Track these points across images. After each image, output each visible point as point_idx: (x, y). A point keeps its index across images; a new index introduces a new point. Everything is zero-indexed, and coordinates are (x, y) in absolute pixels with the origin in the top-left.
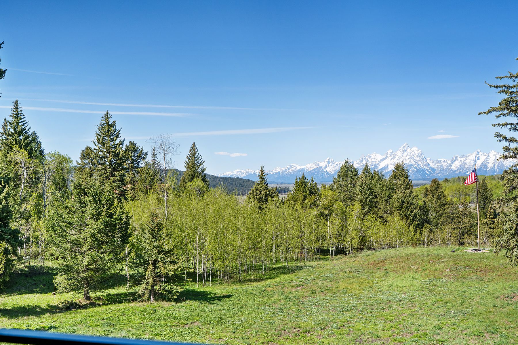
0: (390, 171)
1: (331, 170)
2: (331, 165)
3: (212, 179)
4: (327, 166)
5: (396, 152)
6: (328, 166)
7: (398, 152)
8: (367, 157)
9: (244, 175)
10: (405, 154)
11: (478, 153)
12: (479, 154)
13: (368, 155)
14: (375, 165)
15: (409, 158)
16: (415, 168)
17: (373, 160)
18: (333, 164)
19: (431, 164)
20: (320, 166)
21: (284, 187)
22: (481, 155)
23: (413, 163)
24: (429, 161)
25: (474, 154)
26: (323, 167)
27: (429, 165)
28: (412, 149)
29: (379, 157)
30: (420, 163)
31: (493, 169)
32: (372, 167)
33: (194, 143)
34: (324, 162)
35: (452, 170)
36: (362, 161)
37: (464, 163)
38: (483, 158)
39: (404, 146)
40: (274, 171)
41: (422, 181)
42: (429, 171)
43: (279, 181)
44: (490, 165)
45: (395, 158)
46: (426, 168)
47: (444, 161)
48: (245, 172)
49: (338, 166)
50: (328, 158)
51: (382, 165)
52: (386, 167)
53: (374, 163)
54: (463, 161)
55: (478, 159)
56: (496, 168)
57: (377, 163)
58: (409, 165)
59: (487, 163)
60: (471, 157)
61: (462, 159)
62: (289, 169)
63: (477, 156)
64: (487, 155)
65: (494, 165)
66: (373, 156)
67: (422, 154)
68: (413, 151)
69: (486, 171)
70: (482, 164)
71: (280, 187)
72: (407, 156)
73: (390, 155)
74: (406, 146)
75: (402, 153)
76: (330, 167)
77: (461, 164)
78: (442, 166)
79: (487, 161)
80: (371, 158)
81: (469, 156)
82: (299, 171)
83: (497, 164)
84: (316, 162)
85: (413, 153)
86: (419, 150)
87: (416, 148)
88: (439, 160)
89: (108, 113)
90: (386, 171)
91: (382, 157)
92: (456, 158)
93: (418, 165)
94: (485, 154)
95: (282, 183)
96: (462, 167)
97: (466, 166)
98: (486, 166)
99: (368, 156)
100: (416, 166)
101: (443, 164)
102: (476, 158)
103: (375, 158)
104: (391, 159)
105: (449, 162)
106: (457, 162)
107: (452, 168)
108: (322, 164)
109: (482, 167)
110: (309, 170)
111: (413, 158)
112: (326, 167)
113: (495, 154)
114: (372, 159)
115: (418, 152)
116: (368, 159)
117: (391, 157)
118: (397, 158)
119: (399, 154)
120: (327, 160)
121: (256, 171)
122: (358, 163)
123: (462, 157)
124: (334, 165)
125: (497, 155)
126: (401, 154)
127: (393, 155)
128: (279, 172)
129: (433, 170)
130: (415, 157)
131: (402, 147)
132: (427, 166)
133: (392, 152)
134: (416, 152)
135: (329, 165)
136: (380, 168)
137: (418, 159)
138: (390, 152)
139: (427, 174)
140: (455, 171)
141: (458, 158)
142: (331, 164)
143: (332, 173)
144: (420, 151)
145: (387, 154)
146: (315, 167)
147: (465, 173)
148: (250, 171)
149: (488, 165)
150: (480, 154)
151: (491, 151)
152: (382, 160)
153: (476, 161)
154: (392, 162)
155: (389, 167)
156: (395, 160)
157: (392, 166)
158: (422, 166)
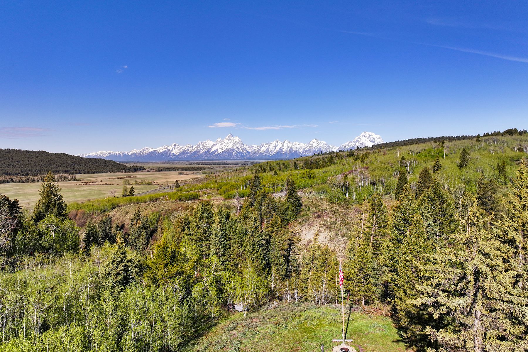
1: (177, 152)
3: (78, 160)
4: (174, 149)
5: (223, 140)
6: (175, 149)
7: (225, 140)
9: (106, 155)
10: (230, 141)
11: (277, 141)
13: (204, 141)
17: (207, 145)
18: (178, 147)
19: (247, 149)
20: (168, 149)
21: (140, 166)
23: (235, 148)
24: (245, 147)
25: (275, 142)
26: (171, 150)
27: (245, 149)
28: (235, 138)
29: (212, 143)
30: (240, 148)
31: (286, 152)
32: (207, 150)
34: (171, 146)
35: (261, 153)
36: (199, 146)
37: (269, 148)
38: (280, 145)
39: (229, 136)
40: (131, 152)
41: (241, 161)
42: (245, 154)
43: (136, 160)
44: (284, 150)
47: (256, 147)
48: (107, 153)
49: (182, 150)
50: (174, 143)
51: (213, 149)
52: (217, 151)
53: (208, 148)
54: (267, 147)
55: (277, 146)
56: (288, 152)
57: (210, 148)
58: (232, 149)
59: (283, 148)
60: (273, 145)
62: (144, 151)
63: (277, 144)
64: (282, 143)
65: (287, 150)
66: (207, 143)
67: (241, 141)
69: (282, 154)
70: (280, 149)
71: (136, 166)
74: (231, 136)
75: (228, 140)
76: (176, 150)
77: (266, 149)
78: (254, 150)
82: (152, 152)
83: (289, 149)
84: (165, 146)
85: (235, 141)
87: (237, 137)
88: (252, 146)
90: (217, 153)
91: (214, 143)
92: (263, 145)
95: (138, 162)
96: (267, 151)
97: (270, 150)
98: (282, 150)
100: (237, 150)
101: (255, 149)
103: (209, 144)
105: (259, 147)
106: (264, 148)
107: (261, 151)
108: (170, 148)
110: (160, 152)
111: (235, 144)
113: (288, 142)
116: (204, 144)
117: (220, 144)
118: (224, 144)
120: (173, 145)
121: (116, 153)
122: (196, 147)
123: (267, 144)
124: (179, 149)
127: (221, 142)
128: (136, 154)
129: (248, 153)
132: (244, 150)
133: (221, 140)
134: (237, 140)
136: (212, 151)
137: (238, 145)
139: (245, 156)
140: (263, 154)
141: (265, 145)
142: (176, 148)
143: (177, 155)
144: (240, 139)
145: (218, 141)
146: (164, 150)
147: (269, 155)
148: (111, 152)
149: (283, 150)
150: (278, 142)
151: (285, 140)
152: (214, 145)
153: (275, 147)
154: (221, 147)
155: (219, 150)
156: (223, 146)
157: (221, 150)
158: (241, 150)
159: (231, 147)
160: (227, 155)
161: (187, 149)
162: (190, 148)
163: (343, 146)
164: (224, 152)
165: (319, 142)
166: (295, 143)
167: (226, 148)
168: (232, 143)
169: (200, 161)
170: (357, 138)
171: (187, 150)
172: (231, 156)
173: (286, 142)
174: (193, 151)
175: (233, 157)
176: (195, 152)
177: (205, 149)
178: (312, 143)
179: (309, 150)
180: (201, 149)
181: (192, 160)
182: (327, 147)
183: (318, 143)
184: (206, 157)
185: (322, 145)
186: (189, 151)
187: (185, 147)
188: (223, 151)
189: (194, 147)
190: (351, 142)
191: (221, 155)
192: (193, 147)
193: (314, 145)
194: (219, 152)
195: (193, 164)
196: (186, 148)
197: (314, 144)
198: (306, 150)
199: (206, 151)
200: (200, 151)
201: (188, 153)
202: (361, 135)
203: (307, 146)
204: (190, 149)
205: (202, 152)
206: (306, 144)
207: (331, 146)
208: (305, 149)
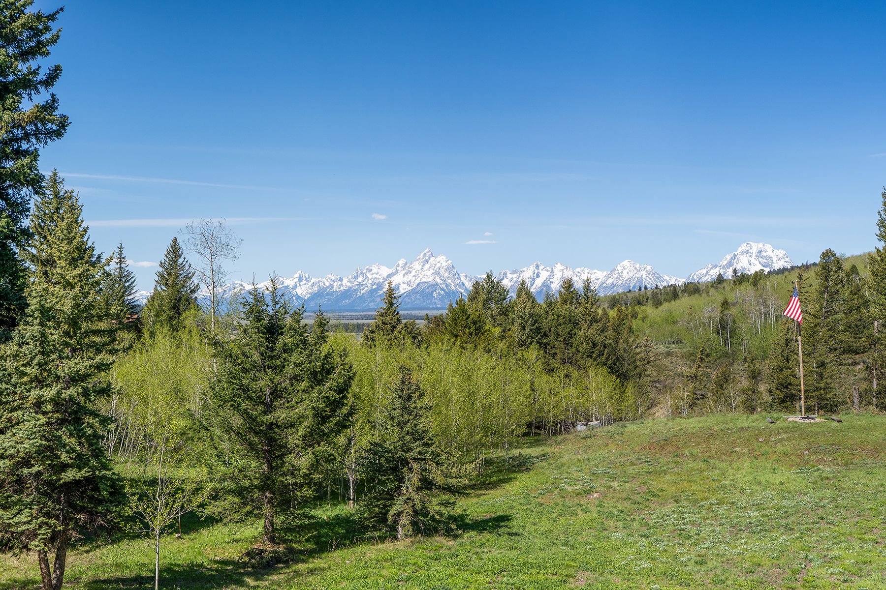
0: (403, 294)
1: (305, 292)
2: (305, 284)
4: (298, 285)
5: (411, 263)
6: (300, 285)
7: (416, 263)
8: (365, 271)
10: (427, 266)
11: (537, 267)
12: (538, 269)
13: (367, 267)
14: (378, 284)
15: (433, 273)
16: (442, 289)
17: (375, 276)
18: (308, 281)
19: (466, 283)
20: (285, 284)
22: (542, 270)
23: (439, 281)
24: (463, 279)
25: (532, 268)
26: (291, 286)
27: (463, 284)
28: (438, 259)
29: (385, 271)
30: (450, 281)
32: (374, 287)
33: (176, 239)
34: (291, 279)
36: (356, 278)
37: (517, 282)
38: (544, 275)
39: (425, 254)
44: (555, 286)
45: (410, 273)
46: (460, 290)
49: (316, 286)
50: (300, 272)
51: (389, 285)
52: (396, 288)
53: (377, 281)
54: (515, 279)
55: (538, 276)
57: (381, 281)
58: (432, 285)
59: (551, 282)
60: (528, 273)
61: (514, 276)
62: (231, 290)
63: (536, 272)
64: (550, 270)
65: (561, 286)
66: (375, 270)
67: (453, 267)
68: (439, 262)
69: (549, 295)
70: (543, 285)
72: (429, 269)
73: (402, 267)
74: (428, 254)
75: (422, 264)
76: (303, 287)
77: (512, 283)
79: (551, 280)
80: (371, 273)
81: (524, 271)
85: (438, 265)
86: (448, 261)
87: (444, 257)
88: (479, 277)
89: (55, 174)
91: (390, 271)
92: (505, 274)
93: (447, 285)
94: (548, 268)
98: (548, 287)
99: (367, 269)
100: (443, 286)
102: (535, 275)
103: (378, 273)
104: (404, 275)
106: (506, 282)
108: (289, 282)
109: (543, 289)
110: (266, 292)
111: (439, 273)
112: (295, 287)
113: (562, 268)
114: (373, 274)
115: (446, 264)
116: (367, 274)
117: (404, 272)
118: (413, 273)
119: (417, 266)
120: (297, 275)
122: (349, 281)
123: (514, 272)
124: (310, 284)
125: (565, 271)
126: (420, 267)
127: (407, 268)
130: (442, 271)
131: (422, 254)
132: (460, 286)
133: (406, 264)
134: (444, 264)
135: (301, 283)
137: (446, 275)
138: (403, 262)
141: (508, 275)
142: (304, 282)
143: (306, 298)
144: (450, 262)
145: (398, 266)
149: (553, 286)
150: (541, 268)
151: (557, 264)
152: (391, 275)
153: (534, 280)
154: (406, 279)
155: (401, 288)
156: (410, 277)
157: (405, 286)
158: (453, 287)
159: (430, 279)
160: (419, 299)
161: (327, 284)
162: (334, 281)
163: (695, 277)
164: (414, 292)
165: (637, 266)
166: (579, 270)
167: (417, 281)
168: (432, 271)
169: (359, 311)
170: (729, 257)
171: (328, 287)
172: (428, 302)
173: (559, 267)
174: (342, 289)
175: (435, 303)
176: (346, 291)
177: (369, 285)
178: (619, 268)
179: (613, 285)
180: (360, 285)
181: (340, 311)
182: (657, 278)
183: (636, 268)
184: (372, 304)
185: (644, 273)
186: (334, 289)
187: (324, 280)
188: (410, 288)
189: (345, 281)
190: (715, 266)
191: (406, 299)
192: (341, 280)
193: (625, 274)
194: (402, 292)
195: (344, 317)
196: (326, 282)
197: (625, 272)
198: (606, 287)
199: (372, 289)
200: (357, 290)
201: (332, 294)
202: (740, 250)
203: (608, 276)
204: (335, 284)
205: (362, 292)
206: (605, 273)
207: (666, 278)
208: (604, 285)
